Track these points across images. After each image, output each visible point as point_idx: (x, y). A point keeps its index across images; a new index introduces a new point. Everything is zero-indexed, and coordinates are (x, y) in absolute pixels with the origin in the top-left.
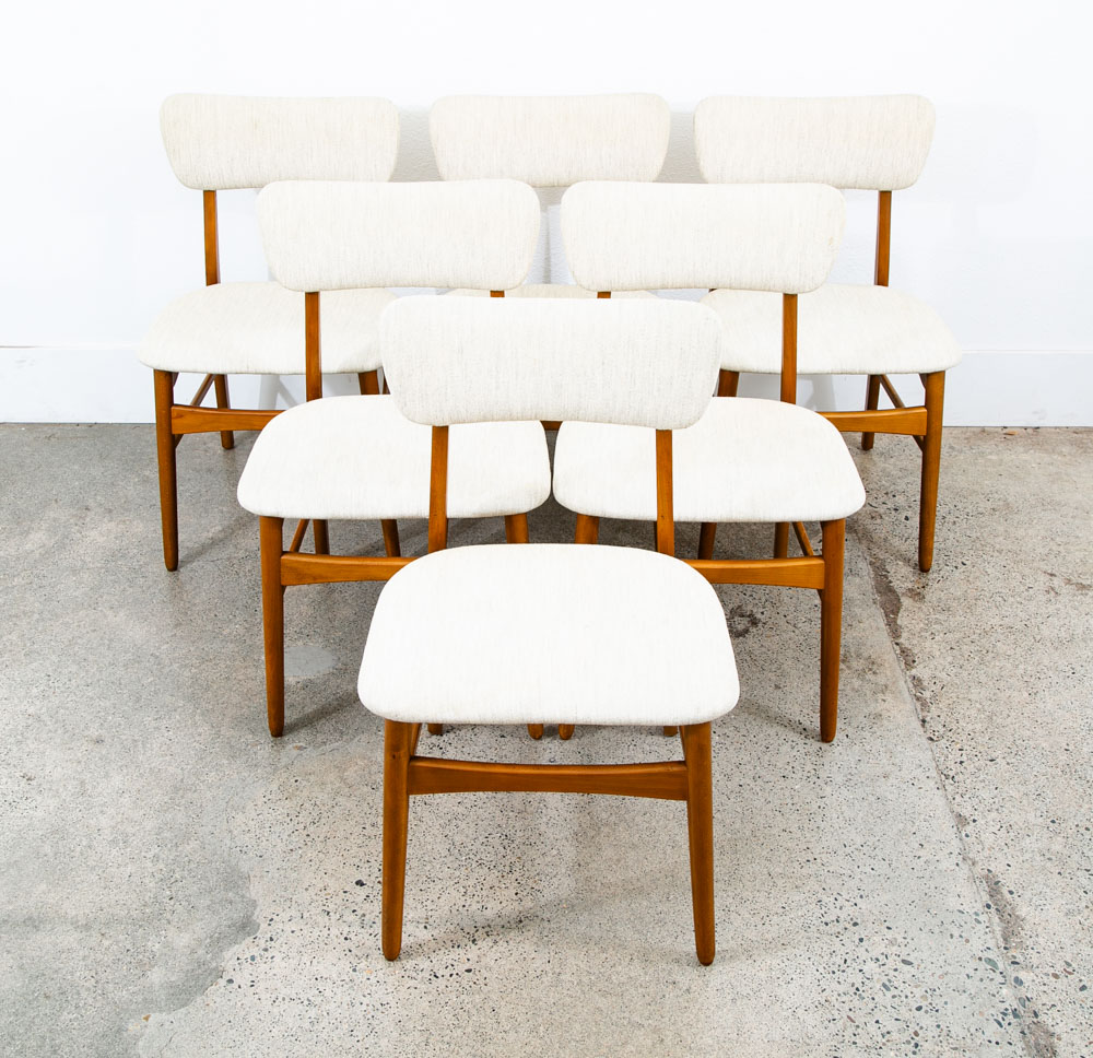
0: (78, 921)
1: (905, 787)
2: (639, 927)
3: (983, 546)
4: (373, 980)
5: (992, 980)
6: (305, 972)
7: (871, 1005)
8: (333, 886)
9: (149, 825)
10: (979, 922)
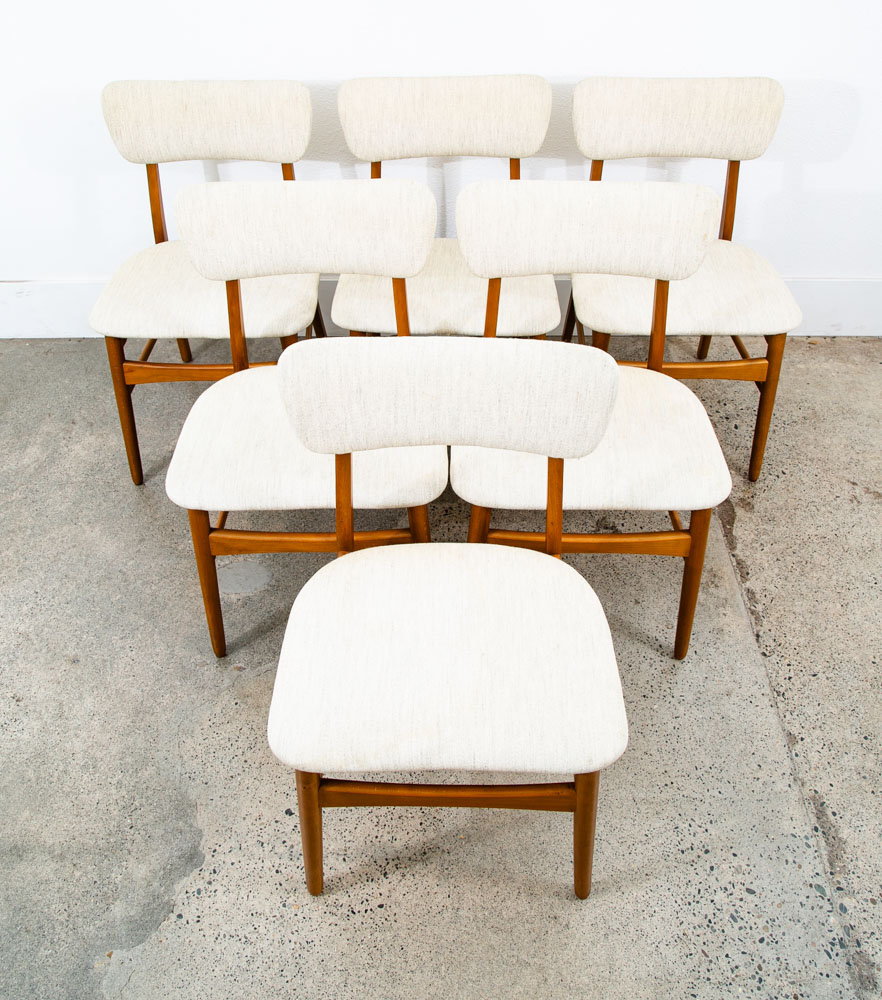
0: (54, 851)
1: (744, 704)
2: (525, 858)
3: (798, 454)
4: (300, 916)
5: (821, 907)
6: (242, 907)
7: (722, 939)
8: (267, 815)
9: (114, 749)
10: (809, 846)
